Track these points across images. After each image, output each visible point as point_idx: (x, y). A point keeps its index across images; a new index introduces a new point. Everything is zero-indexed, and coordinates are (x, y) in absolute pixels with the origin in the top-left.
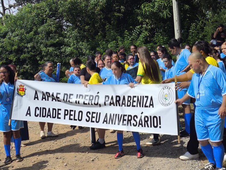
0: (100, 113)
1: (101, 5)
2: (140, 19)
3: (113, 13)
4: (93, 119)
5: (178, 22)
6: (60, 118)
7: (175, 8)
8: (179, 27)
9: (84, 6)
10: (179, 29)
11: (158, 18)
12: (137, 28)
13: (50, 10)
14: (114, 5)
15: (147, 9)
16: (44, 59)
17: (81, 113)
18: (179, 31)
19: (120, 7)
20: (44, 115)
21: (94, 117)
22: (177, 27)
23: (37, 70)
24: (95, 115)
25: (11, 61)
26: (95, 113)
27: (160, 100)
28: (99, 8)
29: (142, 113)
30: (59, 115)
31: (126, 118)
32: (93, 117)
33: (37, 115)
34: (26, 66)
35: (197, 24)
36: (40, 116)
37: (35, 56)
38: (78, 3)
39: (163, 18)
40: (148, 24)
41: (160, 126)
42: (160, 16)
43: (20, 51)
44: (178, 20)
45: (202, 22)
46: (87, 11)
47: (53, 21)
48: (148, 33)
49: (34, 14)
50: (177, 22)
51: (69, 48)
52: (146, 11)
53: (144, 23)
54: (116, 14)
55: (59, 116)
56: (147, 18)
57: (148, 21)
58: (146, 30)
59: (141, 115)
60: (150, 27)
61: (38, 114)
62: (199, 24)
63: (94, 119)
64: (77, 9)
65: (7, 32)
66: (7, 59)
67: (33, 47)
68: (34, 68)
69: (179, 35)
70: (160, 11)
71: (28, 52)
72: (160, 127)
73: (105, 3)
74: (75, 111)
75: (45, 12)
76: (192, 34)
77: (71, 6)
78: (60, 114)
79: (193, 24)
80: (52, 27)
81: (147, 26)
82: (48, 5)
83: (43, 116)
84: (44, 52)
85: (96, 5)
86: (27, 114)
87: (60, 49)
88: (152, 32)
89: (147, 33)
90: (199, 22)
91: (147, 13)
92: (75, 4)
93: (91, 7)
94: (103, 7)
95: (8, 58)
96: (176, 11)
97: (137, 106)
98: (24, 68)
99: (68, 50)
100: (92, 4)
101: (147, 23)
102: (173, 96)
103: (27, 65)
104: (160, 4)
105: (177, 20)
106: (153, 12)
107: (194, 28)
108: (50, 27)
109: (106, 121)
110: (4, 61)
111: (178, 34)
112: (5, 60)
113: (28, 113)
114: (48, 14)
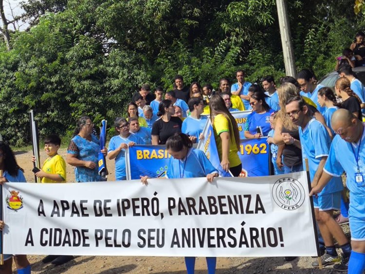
0: (163, 230)
1: (163, 10)
2: (225, 28)
3: (182, 20)
4: (151, 241)
5: (287, 28)
6: (88, 245)
7: (280, 8)
8: (288, 36)
9: (137, 13)
10: (289, 39)
11: (253, 25)
12: (221, 44)
13: (83, 22)
14: (183, 8)
15: (236, 13)
16: (78, 101)
17: (127, 234)
18: (289, 43)
19: (193, 10)
20: (57, 242)
21: (153, 238)
22: (286, 37)
23: (68, 117)
24: (153, 234)
25: (27, 107)
26: (153, 230)
27: (276, 199)
28: (160, 14)
29: (243, 223)
30: (86, 240)
31: (213, 234)
32: (150, 238)
33: (44, 242)
34: (50, 113)
35: (317, 30)
36: (50, 245)
37: (63, 95)
38: (127, 8)
39: (262, 24)
40: (239, 34)
41: (282, 243)
42: (258, 22)
43: (39, 89)
44: (287, 26)
45: (325, 26)
46: (141, 20)
47: (88, 40)
48: (240, 49)
49: (57, 31)
50: (285, 29)
51: (117, 80)
52: (235, 16)
53: (232, 33)
54: (187, 21)
55: (87, 242)
56: (237, 25)
57: (240, 31)
58: (236, 44)
59: (242, 227)
60: (242, 40)
61: (46, 242)
62: (320, 30)
63: (153, 242)
64: (126, 18)
65: (18, 62)
66: (20, 104)
67: (60, 82)
68: (63, 115)
69: (289, 49)
70: (257, 14)
71: (53, 90)
72: (282, 245)
73: (170, 6)
74: (116, 231)
75: (75, 26)
76: (310, 46)
77: (116, 15)
78: (87, 238)
79: (311, 30)
80: (88, 48)
81: (237, 38)
82: (79, 14)
83: (55, 245)
84: (78, 90)
85: (154, 10)
86: (27, 242)
87: (101, 83)
88: (246, 47)
89: (238, 49)
90: (320, 27)
91: (236, 19)
92: (122, 10)
93: (148, 13)
94: (166, 13)
95: (21, 102)
96: (282, 13)
97: (231, 213)
98: (48, 116)
99: (116, 82)
100: (149, 9)
101: (237, 33)
102: (303, 193)
103: (53, 111)
104: (257, 3)
105: (284, 25)
106: (246, 16)
107: (313, 36)
108: (84, 48)
109: (178, 243)
110: (16, 108)
111: (287, 48)
112: (16, 105)
113: (29, 241)
114: (80, 28)
